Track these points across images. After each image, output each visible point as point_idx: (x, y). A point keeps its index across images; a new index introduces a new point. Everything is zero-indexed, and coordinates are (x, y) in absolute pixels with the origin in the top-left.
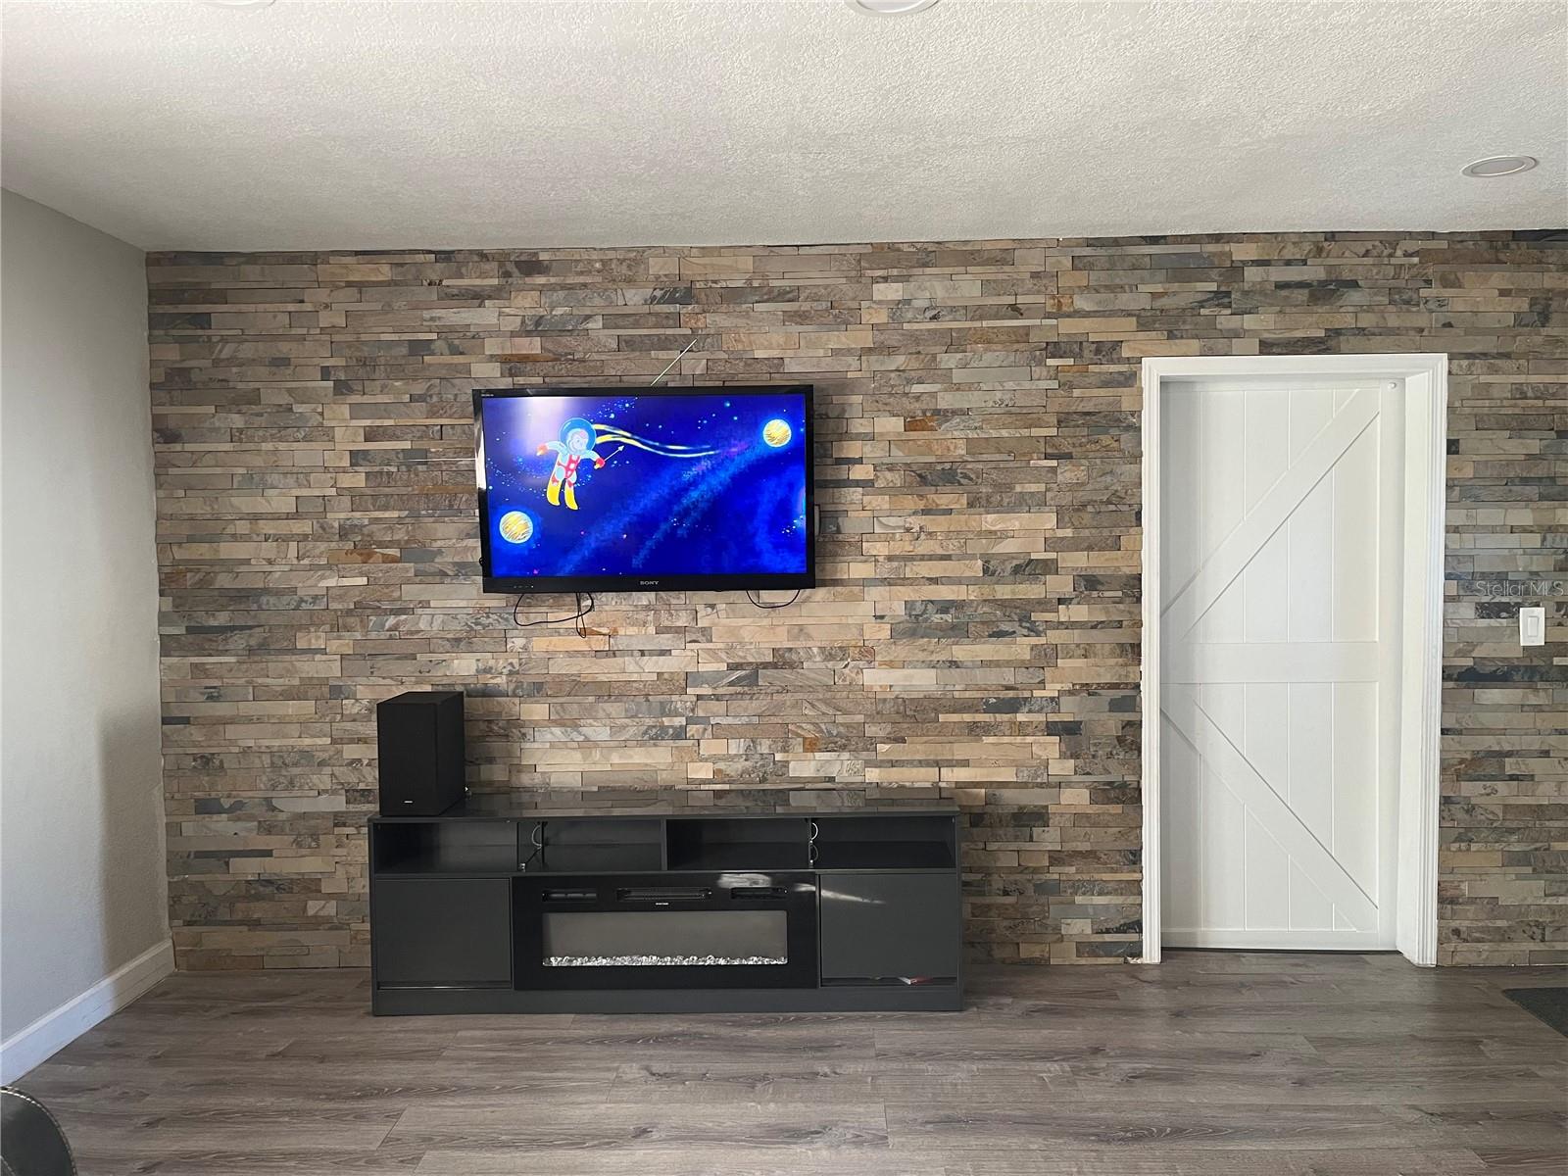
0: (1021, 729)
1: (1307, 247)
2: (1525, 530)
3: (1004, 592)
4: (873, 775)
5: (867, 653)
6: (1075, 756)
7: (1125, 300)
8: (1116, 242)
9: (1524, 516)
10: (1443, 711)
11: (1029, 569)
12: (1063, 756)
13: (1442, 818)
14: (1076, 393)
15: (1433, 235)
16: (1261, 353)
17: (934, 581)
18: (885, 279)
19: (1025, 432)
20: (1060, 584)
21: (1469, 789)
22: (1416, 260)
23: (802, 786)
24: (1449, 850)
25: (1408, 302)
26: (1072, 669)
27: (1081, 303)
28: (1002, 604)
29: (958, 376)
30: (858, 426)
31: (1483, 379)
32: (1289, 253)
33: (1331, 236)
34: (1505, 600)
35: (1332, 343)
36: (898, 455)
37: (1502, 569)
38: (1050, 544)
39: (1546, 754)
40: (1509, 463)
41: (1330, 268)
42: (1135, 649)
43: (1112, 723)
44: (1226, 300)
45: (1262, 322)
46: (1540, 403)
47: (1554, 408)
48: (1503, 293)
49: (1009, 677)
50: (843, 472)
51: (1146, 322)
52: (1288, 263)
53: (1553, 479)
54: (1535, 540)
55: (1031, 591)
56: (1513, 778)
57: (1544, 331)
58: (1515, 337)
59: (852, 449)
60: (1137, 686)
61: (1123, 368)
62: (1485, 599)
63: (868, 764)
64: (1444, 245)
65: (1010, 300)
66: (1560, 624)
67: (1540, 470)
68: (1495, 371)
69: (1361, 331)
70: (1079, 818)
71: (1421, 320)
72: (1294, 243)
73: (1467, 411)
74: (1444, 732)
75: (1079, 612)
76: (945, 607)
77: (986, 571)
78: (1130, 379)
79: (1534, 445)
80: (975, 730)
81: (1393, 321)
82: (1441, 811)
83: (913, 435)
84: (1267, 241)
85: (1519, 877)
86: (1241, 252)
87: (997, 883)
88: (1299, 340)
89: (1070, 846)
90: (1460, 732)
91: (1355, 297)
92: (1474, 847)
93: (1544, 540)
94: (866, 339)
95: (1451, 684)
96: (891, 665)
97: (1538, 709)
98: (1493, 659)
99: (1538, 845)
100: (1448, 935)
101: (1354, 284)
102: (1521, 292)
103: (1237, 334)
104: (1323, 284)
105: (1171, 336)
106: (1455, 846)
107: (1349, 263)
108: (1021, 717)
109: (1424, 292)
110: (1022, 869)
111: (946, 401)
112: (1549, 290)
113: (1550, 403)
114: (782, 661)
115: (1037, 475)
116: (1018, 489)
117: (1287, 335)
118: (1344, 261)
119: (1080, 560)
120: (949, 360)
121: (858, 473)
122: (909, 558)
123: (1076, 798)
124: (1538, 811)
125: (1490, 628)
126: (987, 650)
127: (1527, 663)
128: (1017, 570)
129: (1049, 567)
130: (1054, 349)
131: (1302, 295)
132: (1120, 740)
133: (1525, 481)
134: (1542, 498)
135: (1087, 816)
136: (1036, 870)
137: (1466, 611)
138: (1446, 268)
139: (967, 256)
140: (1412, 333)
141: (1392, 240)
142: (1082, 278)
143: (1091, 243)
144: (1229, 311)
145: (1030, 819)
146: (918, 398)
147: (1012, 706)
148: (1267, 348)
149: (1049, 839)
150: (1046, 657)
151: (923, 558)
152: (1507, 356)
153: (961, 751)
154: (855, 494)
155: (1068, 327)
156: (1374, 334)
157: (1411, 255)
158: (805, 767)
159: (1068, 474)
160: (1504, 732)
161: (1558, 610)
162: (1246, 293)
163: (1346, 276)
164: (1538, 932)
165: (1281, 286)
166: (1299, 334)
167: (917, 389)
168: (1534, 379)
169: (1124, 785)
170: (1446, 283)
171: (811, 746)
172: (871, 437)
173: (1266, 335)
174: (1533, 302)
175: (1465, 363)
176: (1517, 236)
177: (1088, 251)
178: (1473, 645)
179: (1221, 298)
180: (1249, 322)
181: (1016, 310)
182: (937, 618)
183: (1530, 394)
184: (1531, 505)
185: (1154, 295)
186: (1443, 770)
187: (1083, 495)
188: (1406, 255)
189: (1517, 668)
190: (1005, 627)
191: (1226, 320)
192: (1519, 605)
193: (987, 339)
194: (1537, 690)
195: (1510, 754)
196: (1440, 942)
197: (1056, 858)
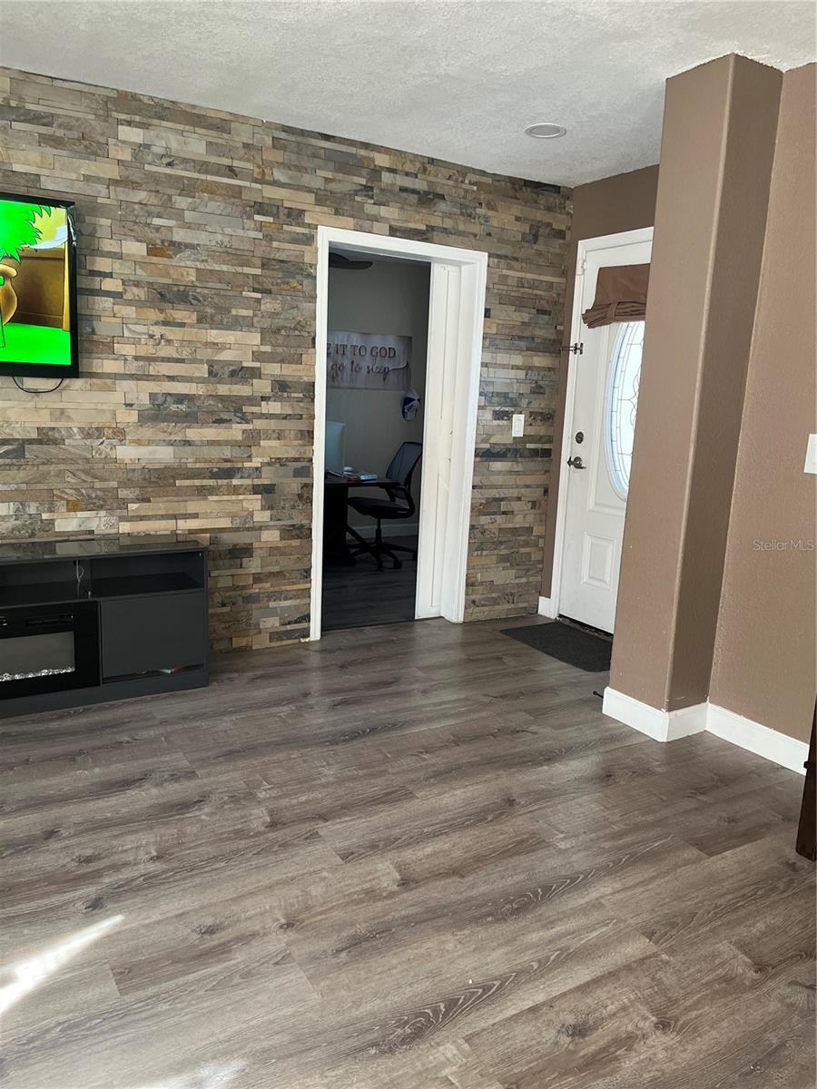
0: (236, 490)
1: (418, 165)
2: (518, 368)
3: (223, 390)
4: (125, 527)
5: (120, 434)
6: (271, 508)
7: (307, 179)
8: (302, 133)
9: (518, 359)
10: (474, 475)
11: (241, 374)
12: (263, 508)
13: (470, 537)
14: (275, 244)
15: (483, 173)
16: (390, 235)
17: (171, 378)
18: (129, 123)
19: (239, 269)
20: (262, 386)
21: (484, 520)
22: (475, 188)
23: (67, 538)
24: (472, 555)
25: (470, 216)
26: (271, 447)
27: (278, 175)
28: (222, 399)
29: (189, 216)
30: (108, 245)
31: (504, 272)
32: (408, 167)
33: (432, 161)
34: (507, 409)
35: (429, 235)
36: (141, 274)
37: (506, 391)
38: (257, 356)
39: (519, 499)
40: (514, 326)
41: (430, 183)
42: (311, 434)
43: (294, 485)
44: (370, 193)
45: (390, 212)
46: (530, 291)
47: (536, 295)
48: (518, 219)
49: (227, 452)
50: (96, 283)
51: (322, 198)
52: (407, 174)
53: (533, 338)
54: (521, 374)
55: (242, 390)
56: (504, 513)
57: (535, 247)
58: (520, 248)
59: (102, 264)
60: (311, 460)
61: (306, 231)
62: (497, 409)
63: (122, 519)
64: (489, 181)
65: (227, 162)
66: (531, 425)
67: (527, 333)
68: (510, 267)
69: (445, 230)
70: (273, 550)
71: (476, 229)
72: (411, 161)
73: (496, 291)
74: (474, 487)
75: (274, 407)
76: (180, 399)
77: (210, 373)
78: (309, 240)
79: (526, 317)
80: (203, 492)
81: (461, 227)
82: (470, 534)
83: (155, 260)
84: (395, 155)
85: (504, 569)
86: (382, 160)
87: (217, 598)
88: (411, 230)
89: (267, 570)
90: (481, 487)
91: (442, 206)
92: (484, 553)
93: (527, 374)
94: (114, 172)
95: (478, 459)
96: (138, 442)
97: (517, 473)
98: (498, 444)
99: (514, 550)
100: (471, 604)
101: (442, 197)
102: (526, 220)
103: (376, 219)
104: (427, 193)
105: (337, 213)
106: (475, 553)
107: (442, 183)
108: (235, 482)
109: (478, 210)
110: (235, 588)
111: (180, 235)
112: (539, 221)
113: (535, 292)
114: (46, 438)
115: (248, 303)
116: (234, 312)
117: (405, 225)
118: (438, 180)
119: (274, 369)
120: (182, 202)
121: (108, 285)
122: (151, 359)
123: (271, 537)
124: (514, 531)
125: (499, 425)
126: (210, 433)
127: (514, 447)
128: (233, 374)
129: (255, 373)
130: (260, 208)
131: (413, 198)
132: (300, 496)
133: (520, 338)
134: (528, 349)
135: (277, 548)
136: (244, 588)
137: (488, 415)
138: (491, 196)
139: (194, 118)
140: (471, 236)
141: (464, 171)
142: (278, 156)
143: (286, 129)
144: (372, 202)
145: (240, 553)
146: (158, 229)
147: (229, 473)
148: (393, 232)
149: (253, 565)
150: (252, 439)
151: (163, 360)
152: (516, 259)
153: (193, 506)
154: (105, 303)
155: (270, 193)
156: (451, 233)
157: (473, 184)
158: (68, 523)
159: (268, 305)
160: (501, 487)
161: (530, 417)
162: (382, 190)
163: (439, 191)
164: (511, 598)
165: (403, 190)
166: (412, 225)
167: (157, 221)
168: (529, 276)
169: (301, 527)
170: (491, 207)
171: (73, 507)
172: (118, 256)
173: (394, 223)
174: (531, 227)
175: (496, 260)
176: (527, 183)
177: (283, 135)
178: (490, 436)
179: (367, 190)
180: (384, 211)
181: (232, 172)
182: (174, 407)
183: (526, 285)
184: (523, 353)
185: (327, 180)
186: (472, 509)
187: (278, 322)
188: (470, 183)
189: (508, 450)
190: (225, 416)
191: (370, 208)
192: (513, 413)
193: (212, 190)
194: (517, 462)
195: (503, 499)
196: (466, 608)
197: (258, 578)
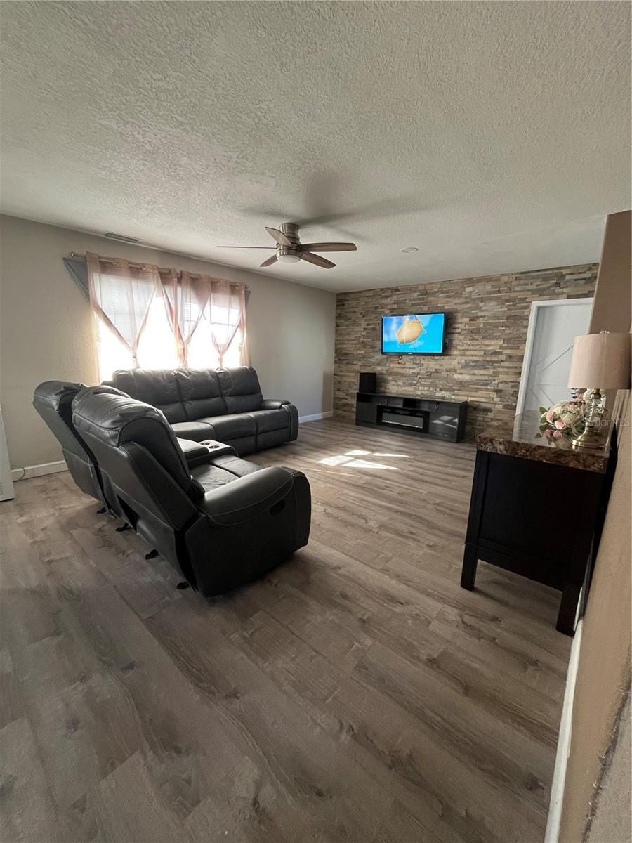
0: (487, 390)
3: (488, 359)
4: (453, 397)
5: (455, 371)
6: (500, 397)
7: (529, 287)
8: (528, 272)
11: (495, 353)
12: (497, 397)
14: (513, 311)
16: (567, 298)
17: (472, 355)
18: (468, 287)
19: (497, 321)
20: (502, 357)
23: (438, 397)
26: (502, 377)
27: (517, 289)
28: (487, 361)
29: (483, 308)
30: (459, 320)
32: (580, 270)
33: (594, 265)
35: (590, 295)
36: (467, 327)
38: (501, 347)
41: (592, 274)
42: (520, 373)
43: (511, 391)
44: (559, 285)
45: (568, 290)
49: (486, 378)
50: (454, 331)
51: (534, 292)
52: (579, 273)
55: (495, 359)
59: (457, 326)
60: (519, 383)
61: (526, 304)
63: (453, 395)
65: (497, 289)
70: (499, 412)
72: (582, 268)
75: (507, 364)
76: (474, 362)
77: (485, 353)
78: (528, 307)
80: (477, 390)
83: (472, 322)
84: (574, 268)
86: (565, 272)
87: (478, 423)
88: (580, 294)
89: (496, 418)
94: (463, 300)
96: (459, 374)
103: (560, 294)
104: (590, 278)
105: (541, 295)
108: (488, 387)
110: (484, 421)
111: (480, 314)
114: (437, 371)
115: (499, 331)
116: (495, 334)
117: (576, 293)
119: (508, 352)
120: (481, 305)
121: (458, 331)
122: (467, 350)
123: (499, 407)
126: (482, 372)
128: (492, 354)
129: (500, 353)
130: (507, 301)
131: (582, 282)
132: (512, 395)
135: (501, 411)
136: (487, 422)
139: (489, 279)
142: (517, 282)
143: (521, 273)
144: (559, 288)
145: (487, 410)
146: (473, 313)
147: (487, 385)
148: (569, 297)
149: (491, 415)
150: (496, 374)
151: (471, 350)
153: (473, 394)
154: (456, 336)
155: (513, 295)
158: (439, 394)
159: (507, 331)
162: (565, 283)
165: (577, 280)
167: (473, 311)
169: (511, 405)
171: (441, 390)
172: (461, 323)
173: (569, 294)
177: (520, 275)
179: (557, 285)
180: (565, 290)
181: (499, 292)
182: (471, 364)
185: (538, 285)
187: (510, 336)
190: (488, 367)
191: (558, 290)
193: (491, 299)
197: (492, 420)
